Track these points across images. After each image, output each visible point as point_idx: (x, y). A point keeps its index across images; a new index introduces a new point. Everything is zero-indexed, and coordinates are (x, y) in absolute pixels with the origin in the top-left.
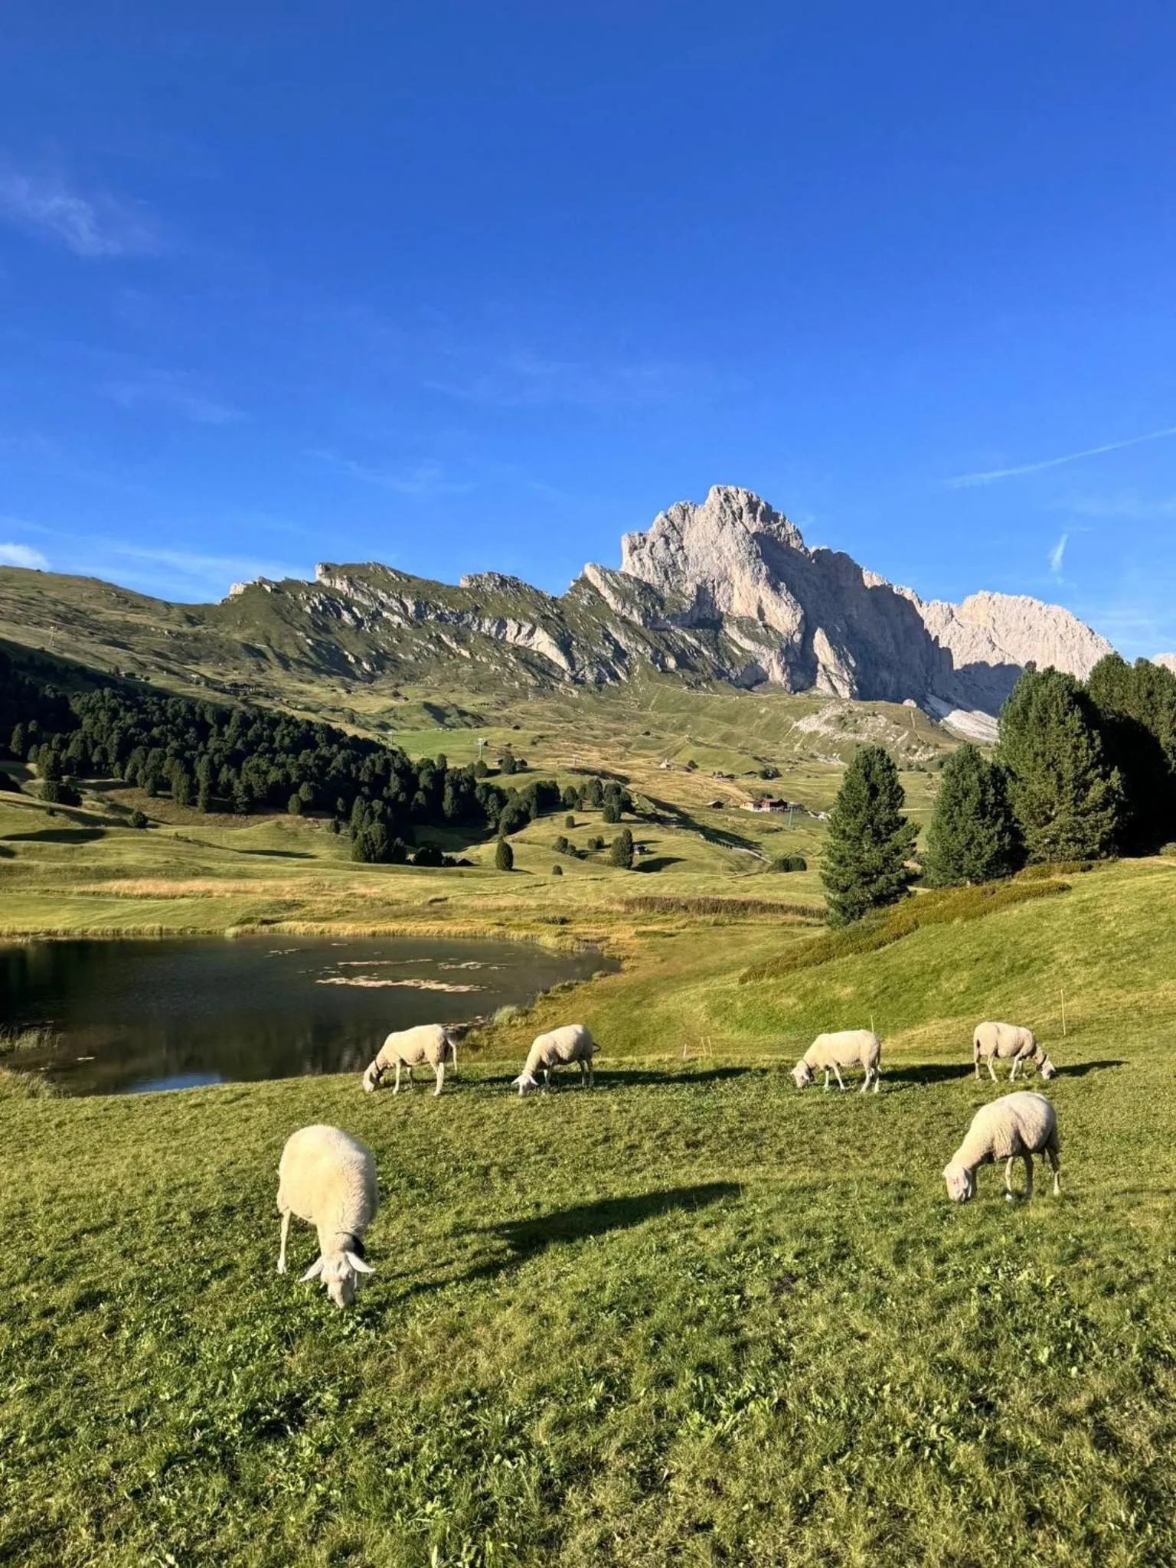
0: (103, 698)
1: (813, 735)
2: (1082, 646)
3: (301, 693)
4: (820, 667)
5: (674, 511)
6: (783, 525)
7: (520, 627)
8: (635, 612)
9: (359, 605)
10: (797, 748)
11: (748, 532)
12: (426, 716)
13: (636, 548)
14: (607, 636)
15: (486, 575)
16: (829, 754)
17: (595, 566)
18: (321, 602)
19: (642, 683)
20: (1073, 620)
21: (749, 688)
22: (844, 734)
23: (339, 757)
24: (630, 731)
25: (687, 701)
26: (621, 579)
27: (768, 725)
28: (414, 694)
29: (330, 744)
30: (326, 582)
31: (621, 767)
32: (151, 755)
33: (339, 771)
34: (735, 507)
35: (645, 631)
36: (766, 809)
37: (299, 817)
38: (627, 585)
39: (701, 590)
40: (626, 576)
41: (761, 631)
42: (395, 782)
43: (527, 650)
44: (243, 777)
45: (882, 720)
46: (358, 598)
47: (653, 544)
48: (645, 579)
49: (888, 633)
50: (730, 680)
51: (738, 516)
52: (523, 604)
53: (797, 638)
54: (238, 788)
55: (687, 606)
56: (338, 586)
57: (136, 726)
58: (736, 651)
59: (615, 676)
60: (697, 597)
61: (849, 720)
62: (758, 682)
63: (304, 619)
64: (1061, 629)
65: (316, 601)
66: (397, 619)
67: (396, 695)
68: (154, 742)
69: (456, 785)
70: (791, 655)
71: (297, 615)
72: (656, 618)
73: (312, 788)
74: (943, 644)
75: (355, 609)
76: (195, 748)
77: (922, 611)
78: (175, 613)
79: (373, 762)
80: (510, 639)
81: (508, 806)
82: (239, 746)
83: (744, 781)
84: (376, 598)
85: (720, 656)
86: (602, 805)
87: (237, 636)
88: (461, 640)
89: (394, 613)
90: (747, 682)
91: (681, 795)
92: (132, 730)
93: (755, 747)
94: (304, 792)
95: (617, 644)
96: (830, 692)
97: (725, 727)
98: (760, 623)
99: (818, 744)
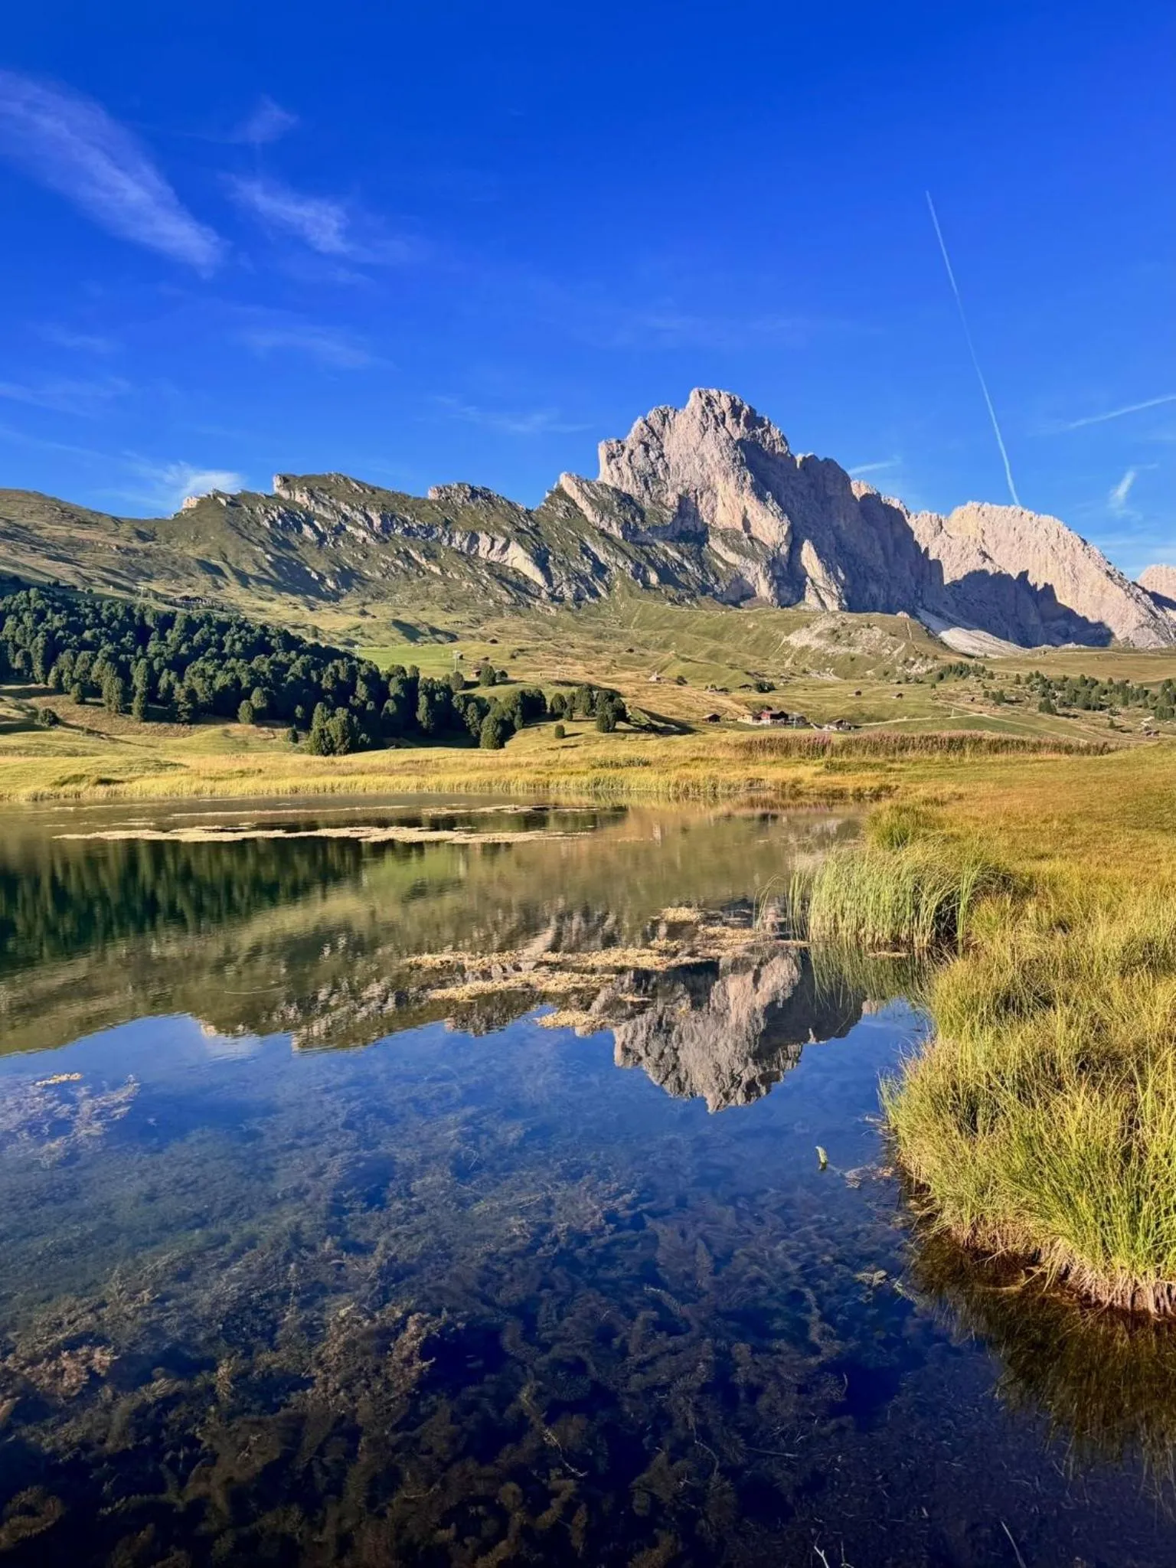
0: (29, 600)
1: (805, 650)
2: (1074, 558)
3: (261, 610)
4: (808, 580)
5: (653, 416)
6: (768, 431)
7: (493, 540)
8: (614, 524)
9: (322, 519)
10: (788, 663)
11: (732, 438)
12: (396, 633)
13: (613, 456)
14: (585, 550)
15: (455, 486)
16: (821, 668)
17: (570, 476)
18: (280, 516)
19: (623, 599)
20: (1065, 531)
21: (736, 604)
22: (838, 648)
23: (298, 663)
24: (612, 649)
25: (671, 618)
26: (599, 490)
27: (756, 640)
28: (382, 611)
29: (288, 651)
30: (285, 494)
31: (607, 681)
32: (80, 658)
33: (297, 678)
34: (717, 411)
35: (625, 545)
36: (766, 721)
37: (252, 726)
38: (606, 496)
39: (683, 500)
40: (604, 486)
41: (746, 543)
42: (361, 690)
43: (501, 565)
44: (186, 683)
45: (877, 632)
46: (320, 511)
47: (632, 452)
48: (625, 489)
49: (877, 546)
50: (715, 596)
51: (720, 421)
52: (495, 518)
53: (784, 550)
54: (179, 693)
55: (668, 517)
56: (298, 499)
57: (64, 628)
58: (720, 565)
59: (595, 593)
60: (679, 507)
61: (843, 633)
62: (744, 598)
63: (262, 535)
64: (1053, 540)
65: (275, 514)
66: (362, 533)
67: (364, 613)
68: (84, 646)
69: (430, 694)
70: (777, 568)
71: (254, 529)
72: (636, 531)
73: (265, 693)
74: (932, 556)
75: (316, 523)
76: (134, 652)
77: (911, 522)
78: (125, 529)
79: (336, 668)
80: (482, 554)
81: (490, 715)
82: (183, 650)
83: (738, 694)
84: (339, 512)
85: (704, 571)
86: (594, 715)
87: (190, 552)
88: (431, 556)
89: (359, 527)
90: (732, 597)
91: (674, 709)
92: (61, 633)
93: (744, 663)
94: (257, 699)
95: (595, 559)
96: (819, 606)
97: (711, 644)
98: (745, 535)
99: (809, 659)
